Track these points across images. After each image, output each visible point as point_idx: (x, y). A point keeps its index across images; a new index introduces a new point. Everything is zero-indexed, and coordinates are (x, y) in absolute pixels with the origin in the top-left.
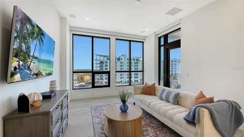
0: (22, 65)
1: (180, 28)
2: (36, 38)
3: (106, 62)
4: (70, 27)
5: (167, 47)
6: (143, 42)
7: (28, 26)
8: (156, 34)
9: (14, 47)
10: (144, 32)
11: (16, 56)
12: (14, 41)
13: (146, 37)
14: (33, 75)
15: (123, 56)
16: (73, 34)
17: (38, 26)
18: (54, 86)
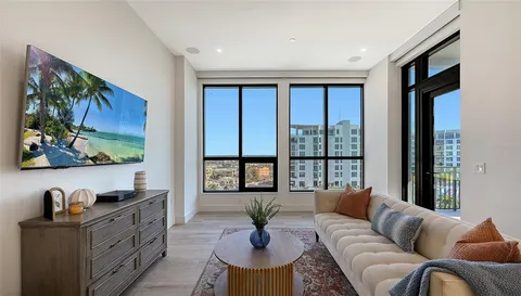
0: (52, 141)
1: (458, 33)
2: (86, 96)
3: (302, 140)
4: (197, 72)
5: (425, 91)
6: (362, 86)
7: (64, 76)
8: (393, 59)
9: (29, 112)
10: (358, 58)
11: (35, 126)
12: (28, 103)
13: (368, 71)
14: (84, 159)
15: (340, 123)
16: (204, 86)
17: (90, 75)
18: (141, 181)
